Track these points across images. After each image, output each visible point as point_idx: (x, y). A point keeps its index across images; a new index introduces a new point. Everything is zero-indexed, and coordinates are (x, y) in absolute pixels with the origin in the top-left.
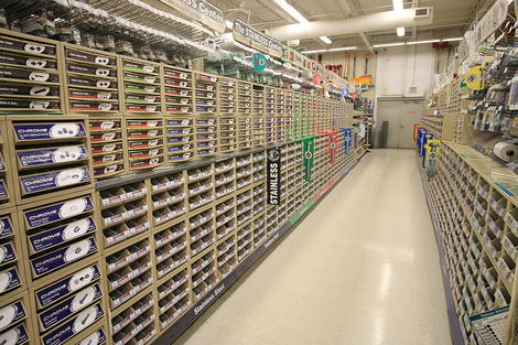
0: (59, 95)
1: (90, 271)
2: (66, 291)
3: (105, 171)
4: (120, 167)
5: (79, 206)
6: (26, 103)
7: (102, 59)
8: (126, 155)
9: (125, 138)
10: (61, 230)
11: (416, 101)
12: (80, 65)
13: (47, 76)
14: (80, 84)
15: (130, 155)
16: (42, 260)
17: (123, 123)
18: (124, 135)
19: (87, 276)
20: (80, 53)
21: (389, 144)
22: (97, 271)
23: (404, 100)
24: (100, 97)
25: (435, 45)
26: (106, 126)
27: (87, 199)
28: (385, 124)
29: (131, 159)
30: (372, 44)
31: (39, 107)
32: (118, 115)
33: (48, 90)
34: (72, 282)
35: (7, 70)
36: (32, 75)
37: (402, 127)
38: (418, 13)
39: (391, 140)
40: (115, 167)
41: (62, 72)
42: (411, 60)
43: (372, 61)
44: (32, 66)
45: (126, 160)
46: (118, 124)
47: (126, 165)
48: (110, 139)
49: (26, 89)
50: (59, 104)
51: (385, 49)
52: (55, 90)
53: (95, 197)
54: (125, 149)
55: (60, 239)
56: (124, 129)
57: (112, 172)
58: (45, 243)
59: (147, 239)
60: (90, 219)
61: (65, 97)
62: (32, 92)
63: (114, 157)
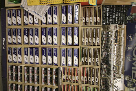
0: (86, 64)
1: (37, 62)
2: (36, 54)
3: (64, 75)
4: (64, 80)
5: (55, 62)
6: (83, 56)
7: (97, 80)
8: (67, 83)
9: (72, 84)
10: (51, 56)
12: (95, 72)
13: (90, 62)
14: (89, 71)
15: (67, 85)
16: (45, 50)
17: (77, 84)
18: (74, 84)
19: (37, 61)
20: (98, 73)
22: (37, 64)
24: (85, 77)
26: (77, 78)
27: (57, 64)
29: (66, 85)
31: (82, 59)
32: (80, 82)
33: (87, 62)
34: (37, 57)
35: (91, 53)
36: (90, 58)
40: (64, 79)
41: (92, 66)
44: (93, 59)
45: (66, 83)
46: (77, 82)
47: (64, 83)
48: (73, 78)
49: (87, 56)
50: (83, 64)
52: (87, 64)
53: (57, 67)
54: (69, 83)
55: (49, 55)
56: (76, 84)
57: (63, 77)
58: (49, 51)
59: (39, 83)
60: (51, 64)
61: (85, 66)
62: (86, 58)
63: (67, 79)
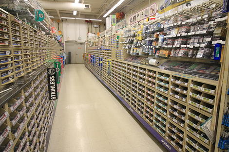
11: (82, 43)
21: (72, 62)
23: (77, 43)
25: (86, 21)
28: (70, 53)
30: (61, 16)
37: (77, 54)
38: (86, 6)
39: (73, 60)
42: (77, 26)
43: (61, 24)
51: (66, 20)
